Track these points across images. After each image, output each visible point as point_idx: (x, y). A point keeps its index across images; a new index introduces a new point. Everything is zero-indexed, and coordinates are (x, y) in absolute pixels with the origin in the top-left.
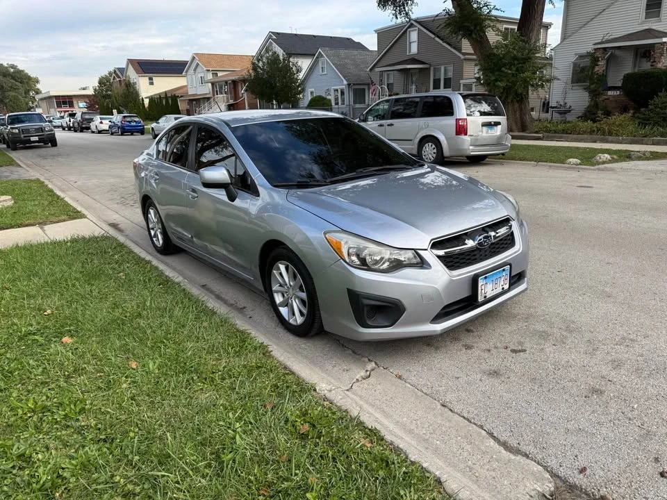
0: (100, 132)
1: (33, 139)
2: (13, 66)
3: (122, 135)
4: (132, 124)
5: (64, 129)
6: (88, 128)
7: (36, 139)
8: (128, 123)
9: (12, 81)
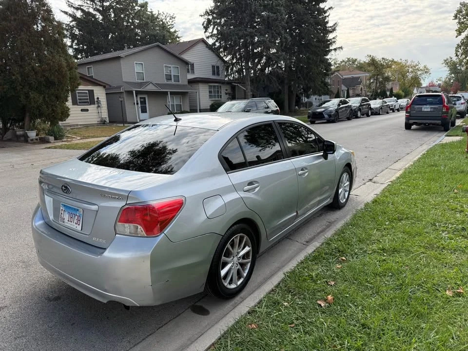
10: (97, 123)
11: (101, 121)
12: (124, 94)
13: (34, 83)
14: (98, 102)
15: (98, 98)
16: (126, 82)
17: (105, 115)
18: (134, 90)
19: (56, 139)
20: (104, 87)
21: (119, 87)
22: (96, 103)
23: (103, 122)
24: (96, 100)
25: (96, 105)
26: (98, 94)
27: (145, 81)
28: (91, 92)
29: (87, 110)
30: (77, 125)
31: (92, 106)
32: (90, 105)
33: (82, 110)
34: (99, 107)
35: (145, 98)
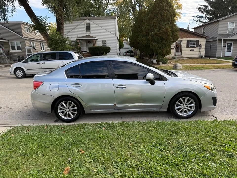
10: (197, 57)
11: (200, 56)
12: (218, 41)
13: (155, 39)
14: (201, 46)
15: (201, 44)
16: (220, 35)
17: (203, 52)
18: (223, 39)
19: (163, 63)
20: (206, 38)
21: (215, 38)
22: (199, 46)
23: (201, 57)
24: (199, 45)
25: (199, 48)
26: (201, 42)
27: (234, 33)
28: (198, 41)
29: (194, 50)
30: (185, 58)
31: (197, 48)
32: (196, 48)
33: (191, 50)
34: (200, 48)
35: (231, 43)
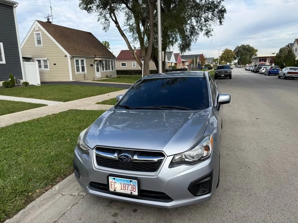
0: (262, 73)
1: (222, 75)
2: (248, 45)
3: (269, 75)
4: (275, 70)
5: (252, 72)
6: (259, 71)
7: (223, 75)
8: (273, 70)
9: (246, 51)
